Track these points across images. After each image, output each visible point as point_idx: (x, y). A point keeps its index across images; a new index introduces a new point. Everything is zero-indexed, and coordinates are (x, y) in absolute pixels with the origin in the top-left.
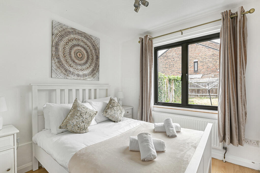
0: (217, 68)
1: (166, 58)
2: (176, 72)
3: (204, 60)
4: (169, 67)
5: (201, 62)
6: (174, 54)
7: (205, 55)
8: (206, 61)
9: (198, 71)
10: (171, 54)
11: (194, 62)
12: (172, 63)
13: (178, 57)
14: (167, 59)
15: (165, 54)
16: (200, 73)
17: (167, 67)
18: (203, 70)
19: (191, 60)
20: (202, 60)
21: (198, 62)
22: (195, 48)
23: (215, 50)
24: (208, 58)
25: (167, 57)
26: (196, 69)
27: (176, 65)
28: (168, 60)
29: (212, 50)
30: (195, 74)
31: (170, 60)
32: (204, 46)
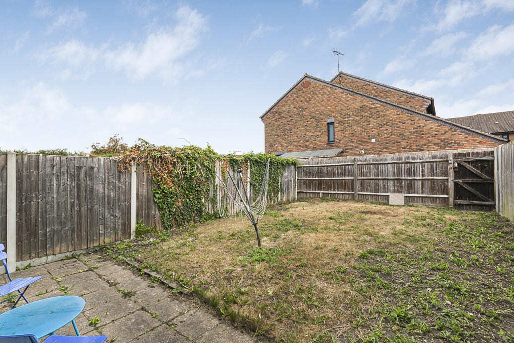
0: (369, 136)
1: (277, 116)
2: (295, 144)
3: (346, 119)
4: (282, 134)
5: (340, 122)
6: (292, 107)
7: (348, 110)
8: (349, 122)
9: (334, 141)
10: (286, 108)
11: (328, 124)
12: (287, 127)
13: (299, 114)
14: (279, 118)
15: (275, 109)
16: (338, 147)
17: (279, 134)
18: (344, 140)
19: (322, 119)
20: (341, 120)
21: (334, 123)
22: (329, 95)
23: (366, 98)
24: (353, 114)
25: (280, 114)
26: (332, 139)
27: (295, 130)
28: (282, 121)
29: (359, 98)
30: (330, 149)
31: (284, 121)
32: (345, 91)
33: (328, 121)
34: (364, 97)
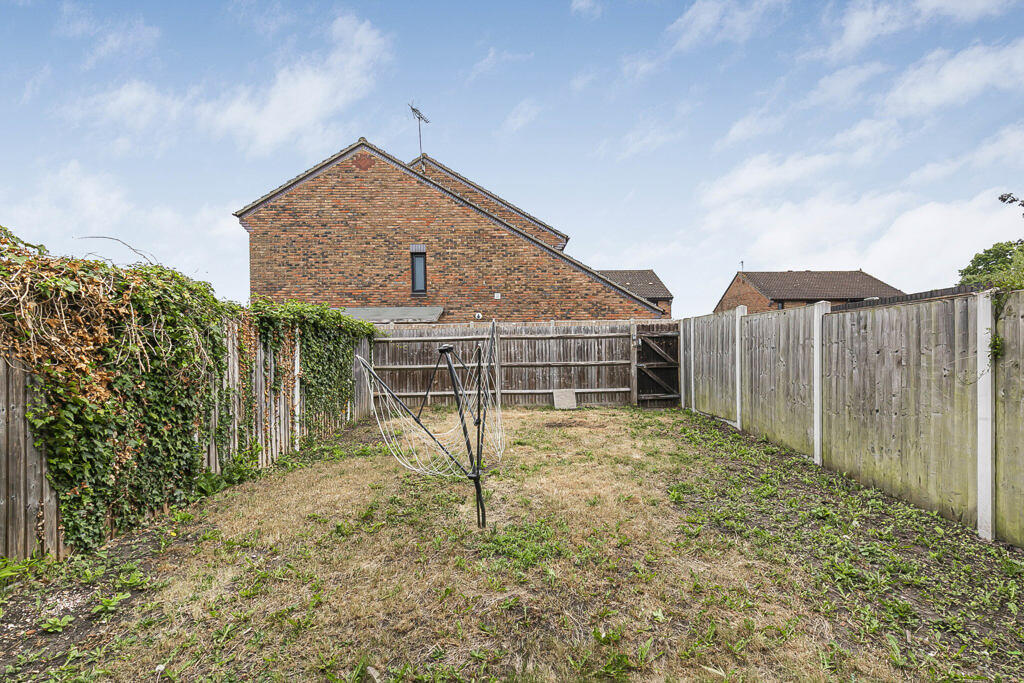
0: (490, 287)
1: (285, 219)
2: (338, 288)
3: (450, 251)
4: (302, 263)
5: (437, 255)
6: (328, 204)
7: (452, 232)
8: (454, 256)
9: (425, 291)
10: (312, 204)
11: (412, 254)
12: (316, 248)
13: (347, 225)
14: (291, 225)
15: (282, 201)
16: (433, 303)
17: (294, 263)
18: (445, 291)
19: (401, 243)
20: (441, 250)
21: (425, 254)
22: (414, 195)
23: (485, 217)
24: (462, 242)
25: (294, 214)
26: (420, 286)
27: (337, 258)
28: (301, 232)
29: (473, 215)
30: (416, 305)
31: (308, 233)
32: (448, 196)
33: (416, 248)
34: (481, 215)
